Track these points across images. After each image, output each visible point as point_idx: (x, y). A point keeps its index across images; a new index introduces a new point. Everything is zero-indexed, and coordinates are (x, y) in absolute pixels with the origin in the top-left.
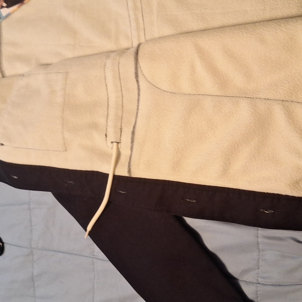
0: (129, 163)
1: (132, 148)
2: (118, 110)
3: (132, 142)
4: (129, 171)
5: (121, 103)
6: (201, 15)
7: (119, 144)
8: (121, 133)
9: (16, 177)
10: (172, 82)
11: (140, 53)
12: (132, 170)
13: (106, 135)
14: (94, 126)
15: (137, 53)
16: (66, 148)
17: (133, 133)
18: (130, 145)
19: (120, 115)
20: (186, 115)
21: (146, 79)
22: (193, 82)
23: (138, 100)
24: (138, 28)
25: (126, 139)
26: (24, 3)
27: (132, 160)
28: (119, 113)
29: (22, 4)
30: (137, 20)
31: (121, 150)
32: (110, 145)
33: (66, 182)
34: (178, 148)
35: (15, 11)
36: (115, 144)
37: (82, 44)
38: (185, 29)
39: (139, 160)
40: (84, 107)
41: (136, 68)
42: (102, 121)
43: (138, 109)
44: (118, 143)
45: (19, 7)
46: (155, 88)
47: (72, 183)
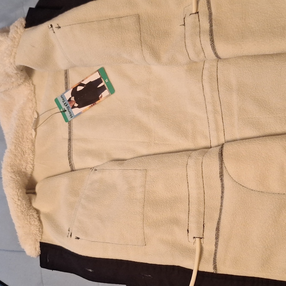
0: (215, 259)
1: (216, 244)
2: (200, 206)
3: (217, 238)
4: (215, 267)
5: (203, 199)
6: (284, 118)
7: (202, 240)
8: (204, 228)
9: (91, 270)
10: (260, 181)
11: (224, 154)
12: (218, 267)
13: (188, 231)
14: (175, 221)
15: (221, 154)
16: (145, 242)
17: (218, 229)
18: (214, 241)
19: (202, 211)
20: (276, 213)
21: (232, 179)
22: (283, 183)
23: (222, 197)
24: (217, 129)
25: (210, 234)
26: (96, 104)
27: (218, 256)
28: (201, 209)
29: (94, 105)
30: (216, 122)
31: (204, 245)
32: (192, 240)
33: (143, 276)
34: (267, 245)
35: (86, 110)
36: (198, 239)
37: (157, 142)
38: (268, 131)
39: (225, 256)
40: (164, 203)
41: (221, 168)
42: (183, 216)
43: (221, 206)
44: (201, 238)
45: (90, 107)
46: (241, 187)
47: (150, 277)
